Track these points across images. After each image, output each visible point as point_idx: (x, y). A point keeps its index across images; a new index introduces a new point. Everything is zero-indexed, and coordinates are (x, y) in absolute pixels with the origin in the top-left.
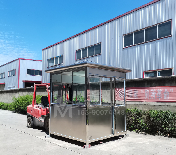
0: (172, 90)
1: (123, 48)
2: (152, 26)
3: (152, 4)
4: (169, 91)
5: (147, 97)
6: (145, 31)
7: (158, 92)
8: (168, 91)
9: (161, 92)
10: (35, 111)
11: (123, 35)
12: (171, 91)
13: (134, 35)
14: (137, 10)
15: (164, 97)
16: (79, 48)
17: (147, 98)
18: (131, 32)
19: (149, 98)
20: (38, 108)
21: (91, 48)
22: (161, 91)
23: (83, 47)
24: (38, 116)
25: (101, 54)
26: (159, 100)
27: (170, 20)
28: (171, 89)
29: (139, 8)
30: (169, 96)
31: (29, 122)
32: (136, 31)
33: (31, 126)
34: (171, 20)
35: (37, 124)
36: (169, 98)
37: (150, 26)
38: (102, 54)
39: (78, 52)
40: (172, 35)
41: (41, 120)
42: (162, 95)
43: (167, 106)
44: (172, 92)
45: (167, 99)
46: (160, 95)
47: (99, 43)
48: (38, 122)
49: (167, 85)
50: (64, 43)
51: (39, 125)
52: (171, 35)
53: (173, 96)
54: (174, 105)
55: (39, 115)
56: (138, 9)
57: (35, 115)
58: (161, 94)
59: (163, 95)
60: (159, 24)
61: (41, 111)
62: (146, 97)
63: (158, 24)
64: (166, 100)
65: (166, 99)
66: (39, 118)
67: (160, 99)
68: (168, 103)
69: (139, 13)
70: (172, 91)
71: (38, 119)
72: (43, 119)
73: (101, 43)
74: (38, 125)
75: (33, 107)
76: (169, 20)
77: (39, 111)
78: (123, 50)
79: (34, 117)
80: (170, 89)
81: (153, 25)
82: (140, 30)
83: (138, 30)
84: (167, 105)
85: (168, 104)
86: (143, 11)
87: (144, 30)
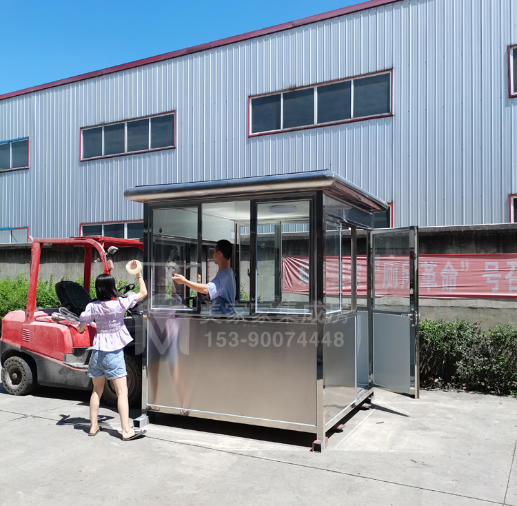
0: (465, 265)
1: (249, 137)
2: (338, 80)
3: (338, 16)
4: (457, 266)
5: (392, 283)
6: (316, 93)
7: (426, 270)
8: (455, 268)
9: (434, 271)
10: (42, 335)
11: (250, 97)
12: (461, 268)
13: (282, 100)
14: (295, 27)
15: (443, 283)
16: (91, 122)
17: (391, 286)
18: (274, 90)
19: (396, 287)
20: (55, 325)
21: (137, 125)
22: (434, 268)
23: (111, 117)
24: (61, 351)
25: (175, 148)
26: (427, 291)
27: (388, 70)
28: (462, 263)
29: (301, 23)
30: (457, 280)
31: (15, 375)
32: (290, 89)
33: (27, 389)
34: (390, 72)
35: (55, 381)
36: (457, 287)
37: (331, 81)
38: (177, 146)
39: (90, 133)
40: (393, 114)
41: (75, 364)
42: (436, 280)
43: (449, 309)
44: (467, 270)
45: (451, 288)
46: (431, 277)
47: (166, 113)
48: (60, 372)
49: (451, 251)
50: (35, 98)
51: (65, 385)
52: (389, 112)
53: (470, 282)
54: (470, 305)
55: (62, 347)
56: (297, 24)
57: (43, 350)
58: (433, 274)
59: (439, 279)
60: (356, 76)
61: (73, 334)
62: (387, 283)
63: (353, 77)
64: (449, 291)
65: (447, 288)
66: (65, 360)
67: (431, 290)
68: (452, 301)
69: (300, 36)
70: (465, 268)
71: (61, 363)
72: (78, 361)
73: (174, 111)
74: (64, 382)
75: (32, 321)
76: (385, 70)
77: (62, 335)
78: (248, 143)
79: (39, 357)
80: (460, 262)
81: (342, 79)
82: (303, 87)
83: (296, 88)
84: (449, 305)
85: (453, 303)
86: (310, 32)
87: (313, 89)
